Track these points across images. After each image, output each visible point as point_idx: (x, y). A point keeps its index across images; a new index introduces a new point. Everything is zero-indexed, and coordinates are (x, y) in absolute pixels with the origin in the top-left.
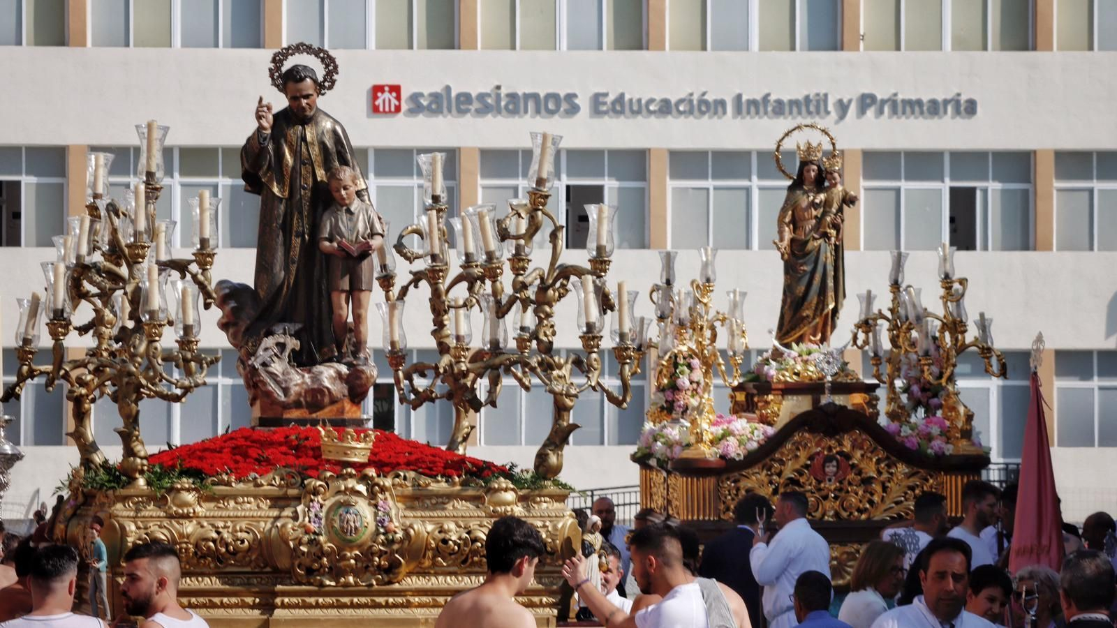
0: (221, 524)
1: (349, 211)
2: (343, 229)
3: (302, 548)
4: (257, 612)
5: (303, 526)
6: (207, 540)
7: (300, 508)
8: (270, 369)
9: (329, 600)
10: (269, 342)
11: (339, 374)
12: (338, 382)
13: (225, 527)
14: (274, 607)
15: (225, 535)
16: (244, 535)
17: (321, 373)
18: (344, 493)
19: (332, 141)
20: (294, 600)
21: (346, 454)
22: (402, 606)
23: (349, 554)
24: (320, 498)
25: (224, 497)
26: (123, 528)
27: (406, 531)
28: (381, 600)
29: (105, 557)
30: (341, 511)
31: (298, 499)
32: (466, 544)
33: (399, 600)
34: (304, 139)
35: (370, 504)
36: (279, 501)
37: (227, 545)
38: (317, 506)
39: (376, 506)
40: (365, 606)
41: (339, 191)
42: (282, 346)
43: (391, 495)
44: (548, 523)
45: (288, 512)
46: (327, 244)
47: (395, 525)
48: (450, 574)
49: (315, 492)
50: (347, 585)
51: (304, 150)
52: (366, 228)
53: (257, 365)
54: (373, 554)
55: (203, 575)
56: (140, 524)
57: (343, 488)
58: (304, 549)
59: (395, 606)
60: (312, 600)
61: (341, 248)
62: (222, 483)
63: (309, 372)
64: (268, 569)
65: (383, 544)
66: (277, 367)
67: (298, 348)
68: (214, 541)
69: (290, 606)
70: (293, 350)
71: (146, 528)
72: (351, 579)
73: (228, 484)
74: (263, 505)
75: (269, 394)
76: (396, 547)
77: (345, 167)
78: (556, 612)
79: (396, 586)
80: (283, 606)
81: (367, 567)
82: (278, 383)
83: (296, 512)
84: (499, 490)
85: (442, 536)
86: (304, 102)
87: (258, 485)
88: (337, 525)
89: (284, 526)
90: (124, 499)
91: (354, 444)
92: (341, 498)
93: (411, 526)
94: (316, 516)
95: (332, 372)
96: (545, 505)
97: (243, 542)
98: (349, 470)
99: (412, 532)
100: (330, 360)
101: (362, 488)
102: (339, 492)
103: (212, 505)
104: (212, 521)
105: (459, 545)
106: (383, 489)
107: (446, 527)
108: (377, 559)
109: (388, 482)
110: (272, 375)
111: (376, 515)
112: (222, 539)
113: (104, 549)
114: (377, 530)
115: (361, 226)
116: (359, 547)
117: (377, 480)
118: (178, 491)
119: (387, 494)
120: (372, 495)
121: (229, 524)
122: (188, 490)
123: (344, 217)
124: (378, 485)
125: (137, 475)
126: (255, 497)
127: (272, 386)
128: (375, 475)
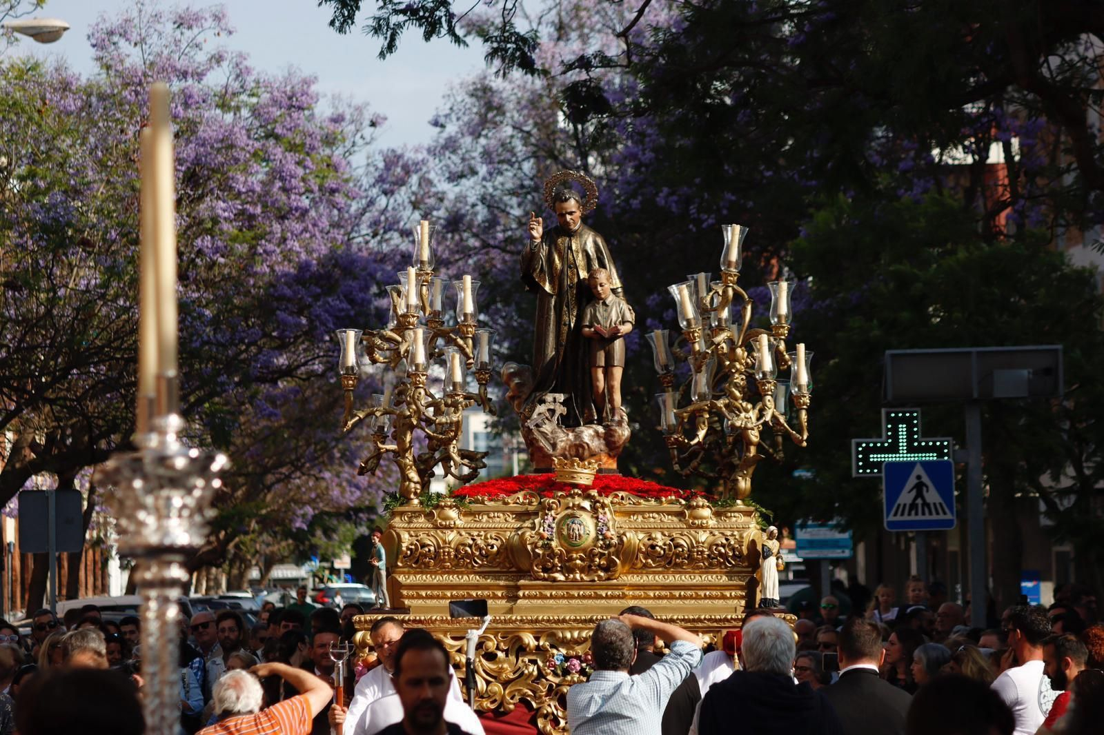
0: (475, 533)
1: (604, 304)
2: (600, 318)
3: (537, 550)
4: (504, 601)
5: (538, 533)
6: (464, 545)
7: (537, 521)
8: (541, 429)
9: (560, 593)
10: (541, 409)
11: (597, 433)
12: (596, 439)
13: (478, 535)
14: (518, 598)
15: (479, 542)
16: (493, 542)
17: (582, 432)
18: (572, 508)
19: (593, 250)
20: (533, 592)
21: (573, 478)
22: (618, 597)
23: (575, 556)
24: (553, 512)
25: (479, 513)
26: (399, 536)
27: (620, 538)
28: (603, 593)
29: (384, 557)
30: (569, 521)
31: (536, 514)
32: (670, 549)
33: (617, 593)
34: (570, 248)
35: (592, 517)
36: (522, 516)
37: (480, 549)
38: (550, 519)
39: (597, 518)
40: (590, 597)
41: (596, 288)
42: (552, 412)
43: (610, 510)
44: (736, 533)
45: (528, 524)
46: (587, 329)
47: (612, 533)
48: (659, 573)
49: (550, 509)
50: (575, 580)
51: (570, 257)
52: (618, 317)
53: (532, 427)
54: (595, 555)
55: (462, 573)
56: (412, 533)
57: (571, 505)
58: (539, 551)
59: (613, 597)
60: (548, 593)
61: (597, 332)
62: (477, 502)
63: (573, 431)
64: (514, 569)
65: (601, 547)
66: (547, 428)
67: (565, 413)
68: (470, 546)
69: (529, 597)
70: (561, 415)
71: (417, 536)
72: (578, 576)
73: (483, 502)
74: (509, 519)
75: (541, 449)
76: (612, 550)
77: (603, 270)
78: (743, 602)
79: (615, 581)
80: (524, 597)
81: (590, 566)
82: (547, 439)
83: (534, 523)
84: (698, 506)
85: (651, 542)
86: (568, 217)
87: (506, 503)
88: (565, 532)
89: (523, 534)
90: (402, 514)
91: (579, 470)
92: (569, 511)
93: (624, 534)
94: (549, 526)
95: (591, 432)
96: (734, 519)
97: (492, 547)
98: (576, 491)
99: (625, 539)
100: (591, 422)
101: (586, 504)
102: (568, 508)
103: (470, 518)
104: (469, 531)
105: (664, 550)
106: (603, 506)
107: (654, 536)
108: (597, 560)
109: (607, 501)
110: (544, 434)
111: (597, 525)
112: (476, 544)
113: (383, 551)
114: (597, 537)
115: (614, 316)
116: (584, 551)
117: (598, 498)
118: (443, 508)
119: (606, 509)
120: (594, 509)
121: (482, 533)
122: (451, 507)
123: (600, 308)
124: (598, 502)
125: (412, 496)
126: (503, 512)
127: (543, 443)
128: (596, 494)
